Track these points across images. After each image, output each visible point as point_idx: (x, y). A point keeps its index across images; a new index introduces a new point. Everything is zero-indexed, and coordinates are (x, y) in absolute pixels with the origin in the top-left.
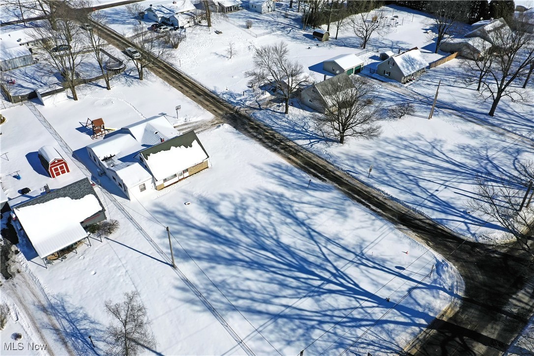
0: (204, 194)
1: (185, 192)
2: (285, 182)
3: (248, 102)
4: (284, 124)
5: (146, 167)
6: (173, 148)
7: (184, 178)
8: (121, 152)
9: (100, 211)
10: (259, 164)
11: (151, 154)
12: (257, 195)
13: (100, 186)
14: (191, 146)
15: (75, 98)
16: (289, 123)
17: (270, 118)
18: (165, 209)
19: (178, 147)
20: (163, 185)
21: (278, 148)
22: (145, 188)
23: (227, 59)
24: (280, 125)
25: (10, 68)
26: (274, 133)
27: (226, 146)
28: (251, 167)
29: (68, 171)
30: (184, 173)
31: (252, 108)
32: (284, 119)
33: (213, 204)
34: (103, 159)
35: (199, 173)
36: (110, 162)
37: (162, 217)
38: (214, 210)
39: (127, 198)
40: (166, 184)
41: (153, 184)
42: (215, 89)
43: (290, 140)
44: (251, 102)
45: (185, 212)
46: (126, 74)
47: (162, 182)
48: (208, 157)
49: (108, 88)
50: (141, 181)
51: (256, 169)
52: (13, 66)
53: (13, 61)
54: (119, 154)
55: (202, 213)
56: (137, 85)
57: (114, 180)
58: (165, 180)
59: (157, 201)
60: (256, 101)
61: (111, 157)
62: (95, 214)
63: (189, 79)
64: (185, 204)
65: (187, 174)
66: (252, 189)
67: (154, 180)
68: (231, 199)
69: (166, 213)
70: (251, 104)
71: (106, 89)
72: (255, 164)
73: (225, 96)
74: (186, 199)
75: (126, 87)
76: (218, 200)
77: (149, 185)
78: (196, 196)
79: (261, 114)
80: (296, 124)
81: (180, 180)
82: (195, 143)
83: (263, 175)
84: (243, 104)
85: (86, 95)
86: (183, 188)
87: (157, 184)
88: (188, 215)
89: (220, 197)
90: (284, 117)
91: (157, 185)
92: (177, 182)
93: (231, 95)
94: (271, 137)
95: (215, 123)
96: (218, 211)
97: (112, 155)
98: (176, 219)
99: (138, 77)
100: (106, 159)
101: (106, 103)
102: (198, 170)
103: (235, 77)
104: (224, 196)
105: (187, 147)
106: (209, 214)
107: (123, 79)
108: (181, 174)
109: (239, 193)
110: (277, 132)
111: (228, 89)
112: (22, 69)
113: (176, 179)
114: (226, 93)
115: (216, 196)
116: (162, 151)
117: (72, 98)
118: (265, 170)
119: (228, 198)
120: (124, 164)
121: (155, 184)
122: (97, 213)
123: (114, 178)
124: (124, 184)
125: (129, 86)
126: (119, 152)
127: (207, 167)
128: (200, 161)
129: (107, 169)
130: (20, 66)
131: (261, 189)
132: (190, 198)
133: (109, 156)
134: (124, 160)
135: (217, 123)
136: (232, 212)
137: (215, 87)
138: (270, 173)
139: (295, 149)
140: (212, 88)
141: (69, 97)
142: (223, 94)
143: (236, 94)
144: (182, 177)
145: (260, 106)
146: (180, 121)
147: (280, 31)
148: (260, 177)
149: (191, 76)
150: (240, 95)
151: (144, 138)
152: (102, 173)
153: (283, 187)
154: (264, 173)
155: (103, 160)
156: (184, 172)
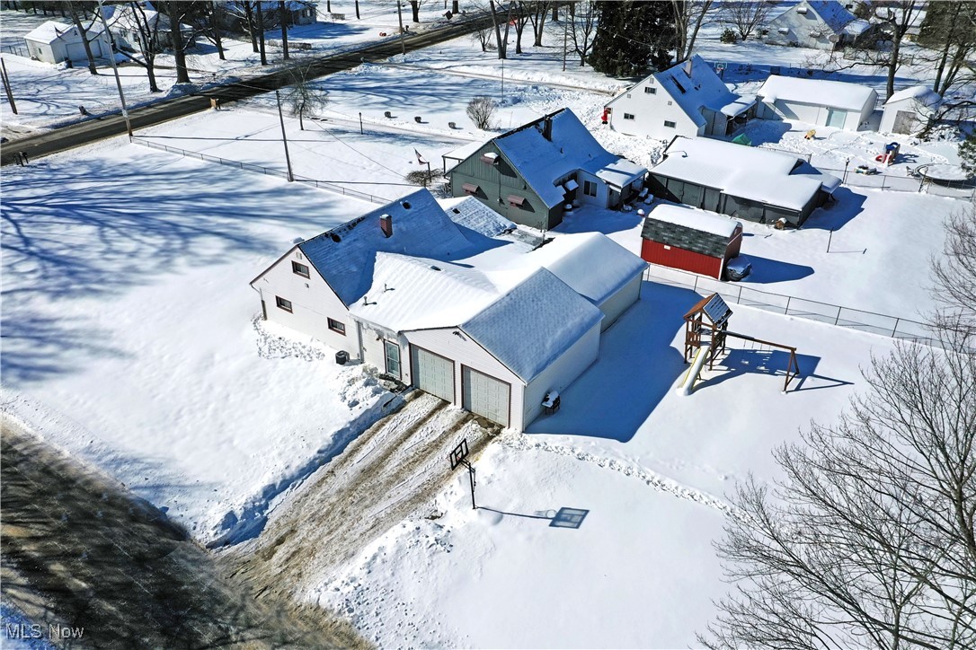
2: (33, 334)
109: (176, 273)
131: (110, 292)
148: (105, 323)
153: (41, 317)
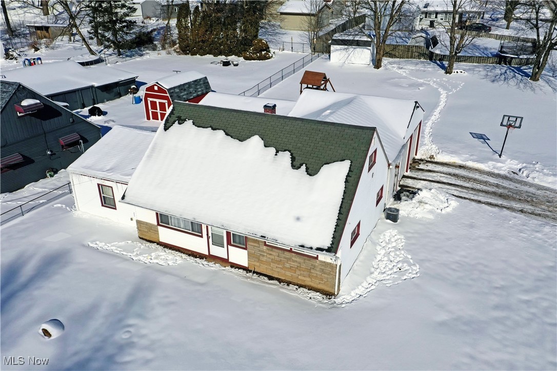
7: (227, 263)
14: (312, 172)
15: (377, 65)
20: (155, 229)
30: (229, 243)
81: (212, 258)
92: (202, 256)
102: (287, 275)
108: (219, 241)
113: (199, 245)
116: (221, 133)
156: (236, 240)
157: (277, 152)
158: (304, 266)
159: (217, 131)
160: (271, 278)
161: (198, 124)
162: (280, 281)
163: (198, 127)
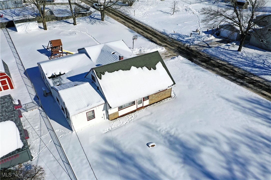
0: (173, 132)
1: (147, 126)
3: (196, 41)
4: (240, 59)
5: (98, 89)
6: (133, 68)
7: (143, 107)
8: (72, 71)
9: (18, 150)
10: (232, 98)
11: (106, 73)
12: (249, 140)
13: (40, 108)
14: (155, 69)
15: (45, 28)
16: (246, 59)
17: (223, 54)
18: (120, 150)
19: (140, 68)
20: (117, 113)
21: (245, 82)
22: (94, 117)
23: (170, 15)
24: (236, 60)
25: (4, 8)
26: (233, 68)
27: (186, 76)
28: (223, 101)
29: (12, 88)
30: (144, 101)
31: (200, 46)
32: (239, 56)
33: (189, 149)
34: (50, 76)
35: (161, 103)
36: (58, 80)
37: (115, 163)
38: (193, 161)
39: (69, 126)
40: (121, 113)
41: (105, 111)
42: (164, 31)
43: (254, 75)
44: (199, 42)
45: (150, 160)
46: (91, 17)
47: (117, 110)
48: (174, 84)
49: (75, 24)
50: (89, 107)
51: (231, 104)
52: (6, 7)
53: (6, 2)
54: (70, 72)
55: (176, 163)
56: (99, 24)
57: (57, 102)
58: (120, 108)
59: (109, 135)
60: (203, 41)
61: (60, 75)
62: (10, 154)
63: (141, 24)
64: (148, 145)
65: (146, 103)
66: (239, 130)
67: (107, 106)
68: (217, 145)
69: (121, 157)
70: (199, 43)
71: (72, 25)
72: (227, 96)
73: (174, 36)
74: (149, 137)
75: (90, 25)
76: (197, 144)
77: (100, 112)
78: (163, 133)
79: (212, 50)
80: (253, 61)
81: (138, 109)
82: (159, 65)
83: (244, 112)
84: (192, 43)
85: (55, 27)
86: (144, 119)
87: (111, 112)
88: (155, 166)
89: (199, 139)
90: (238, 54)
91: (109, 113)
92: (135, 111)
93: (179, 35)
94: (231, 71)
95: (168, 55)
96: (200, 163)
97: (62, 73)
98: (136, 171)
99: (101, 19)
100: (53, 77)
101: (71, 34)
102: (160, 99)
103: (179, 25)
104: (204, 138)
105: (150, 69)
106: (187, 167)
107: (88, 20)
108: (140, 102)
109: (224, 136)
110: (237, 67)
111: (176, 32)
112: (13, 9)
113: (134, 108)
114: (174, 34)
115: (192, 137)
116: (121, 71)
117: (42, 28)
118: (243, 105)
119: (211, 141)
120: (73, 83)
121: (107, 112)
122: (13, 153)
123: (58, 100)
124: (66, 109)
125: (92, 24)
126: (70, 70)
127: (170, 97)
128: (164, 88)
129: (52, 88)
130: (12, 7)
132: (154, 136)
133: (58, 74)
134: (73, 79)
135: (170, 56)
136: (223, 167)
137: (164, 30)
138: (250, 109)
139: (265, 84)
140: (162, 30)
141: (40, 27)
142: (172, 35)
143: (183, 35)
144: (141, 105)
145: (208, 45)
146: (136, 51)
147: (207, 2)
149: (143, 22)
150: (188, 36)
151: (100, 57)
152: (48, 92)
154: (244, 110)
155: (49, 78)
156: (144, 99)
157: (142, 68)
158: (164, 93)
159: (119, 71)
160: (157, 102)
161: (110, 72)
162: (159, 101)
163: (111, 72)
